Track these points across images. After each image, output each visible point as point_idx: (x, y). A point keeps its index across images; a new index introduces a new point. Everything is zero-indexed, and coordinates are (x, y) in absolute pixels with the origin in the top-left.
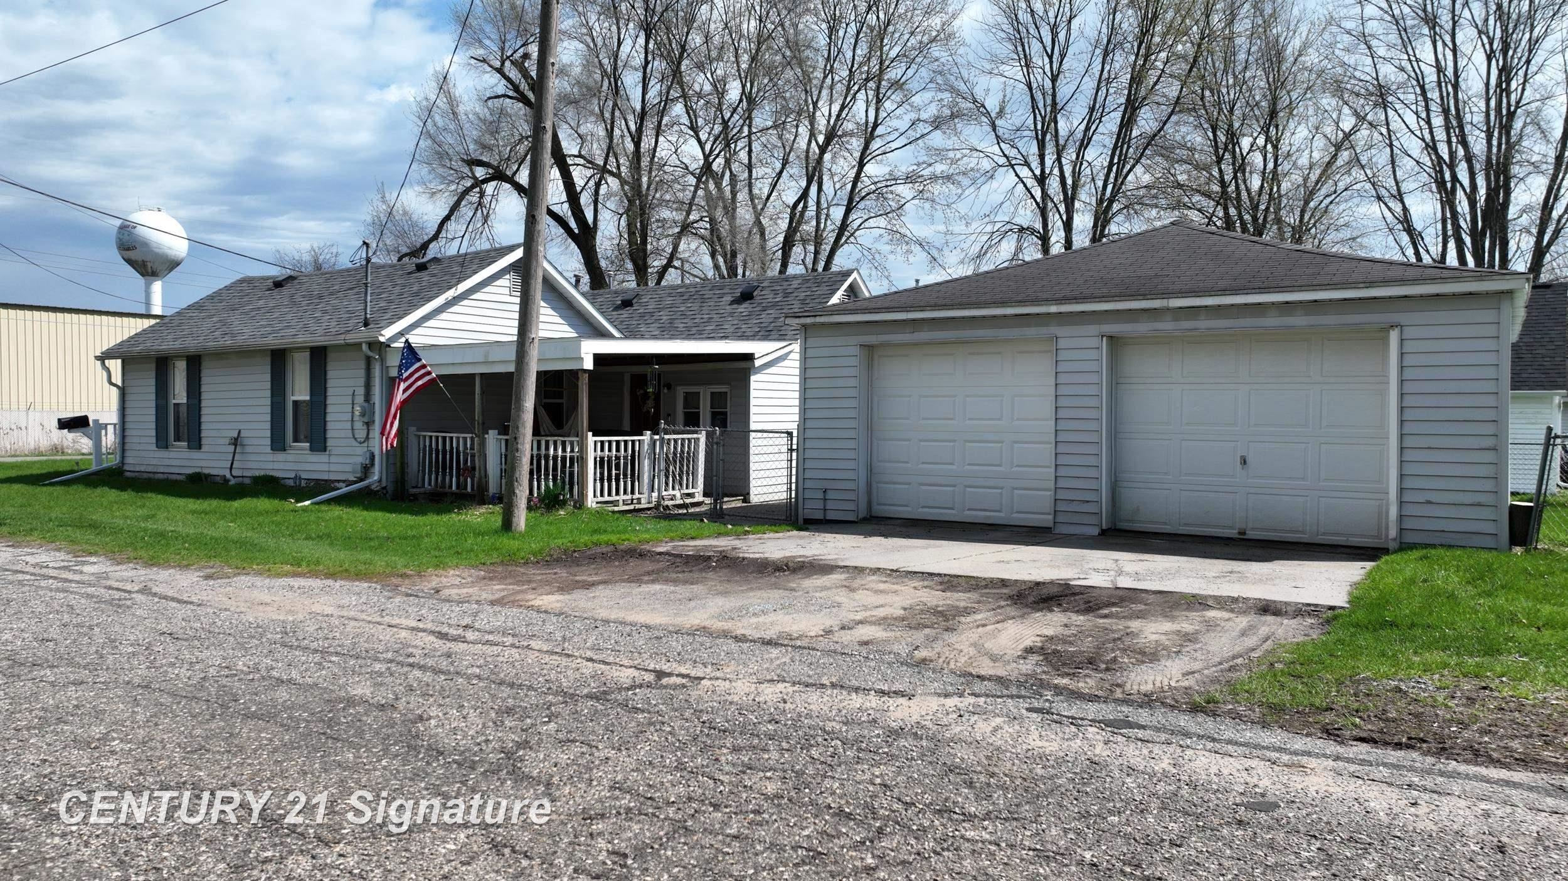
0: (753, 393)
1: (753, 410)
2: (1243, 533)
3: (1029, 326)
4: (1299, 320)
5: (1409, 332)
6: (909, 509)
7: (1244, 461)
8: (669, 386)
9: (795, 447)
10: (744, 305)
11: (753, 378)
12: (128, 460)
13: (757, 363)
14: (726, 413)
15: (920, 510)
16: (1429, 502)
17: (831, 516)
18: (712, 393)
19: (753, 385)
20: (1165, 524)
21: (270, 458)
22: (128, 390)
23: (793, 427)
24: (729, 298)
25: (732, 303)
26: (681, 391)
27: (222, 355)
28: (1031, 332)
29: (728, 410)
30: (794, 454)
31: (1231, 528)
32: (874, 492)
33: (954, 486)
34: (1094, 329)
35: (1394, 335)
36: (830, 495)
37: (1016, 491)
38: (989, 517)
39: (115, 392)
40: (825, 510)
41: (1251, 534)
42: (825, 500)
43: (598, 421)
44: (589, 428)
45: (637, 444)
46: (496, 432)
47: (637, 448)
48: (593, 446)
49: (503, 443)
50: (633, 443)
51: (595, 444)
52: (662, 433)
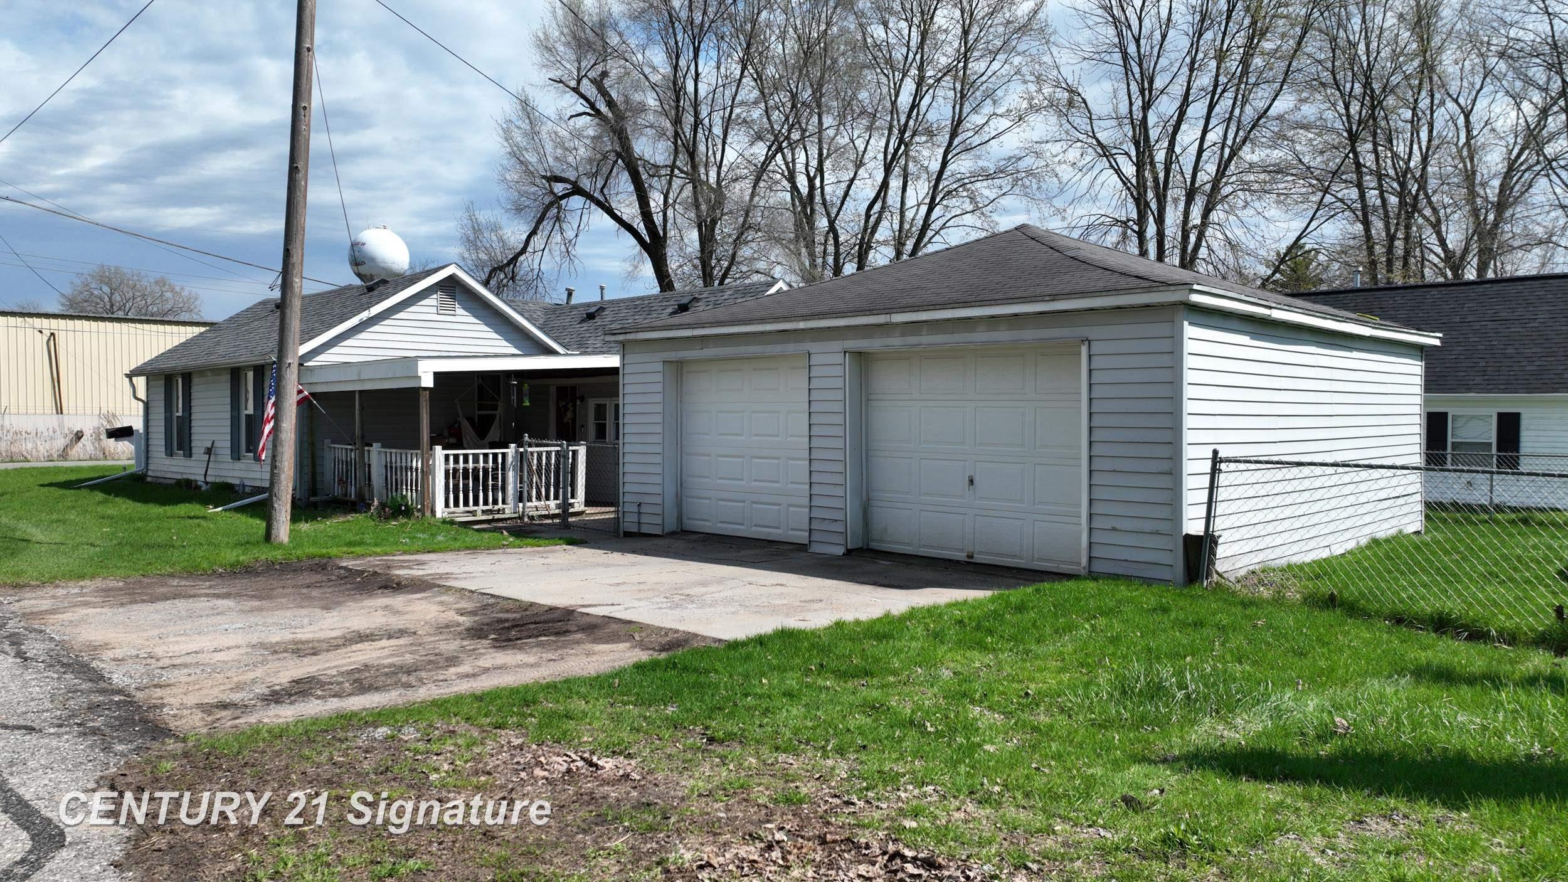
2: (971, 556)
3: (788, 342)
4: (1003, 335)
5: (1097, 348)
6: (708, 524)
7: (971, 482)
8: (582, 399)
12: (151, 467)
15: (719, 525)
16: (1114, 529)
17: (645, 529)
18: (615, 405)
20: (908, 544)
21: (230, 466)
22: (151, 404)
26: (592, 403)
27: (202, 371)
28: (790, 348)
31: (962, 550)
32: (684, 505)
33: (744, 502)
34: (838, 345)
35: (1084, 350)
36: (644, 509)
37: (791, 509)
38: (769, 534)
39: (141, 404)
40: (640, 523)
41: (979, 558)
42: (640, 513)
43: (451, 435)
44: (433, 442)
45: (500, 456)
46: (379, 444)
47: (500, 461)
48: (443, 459)
49: (383, 455)
50: (495, 456)
51: (447, 457)
52: (530, 446)
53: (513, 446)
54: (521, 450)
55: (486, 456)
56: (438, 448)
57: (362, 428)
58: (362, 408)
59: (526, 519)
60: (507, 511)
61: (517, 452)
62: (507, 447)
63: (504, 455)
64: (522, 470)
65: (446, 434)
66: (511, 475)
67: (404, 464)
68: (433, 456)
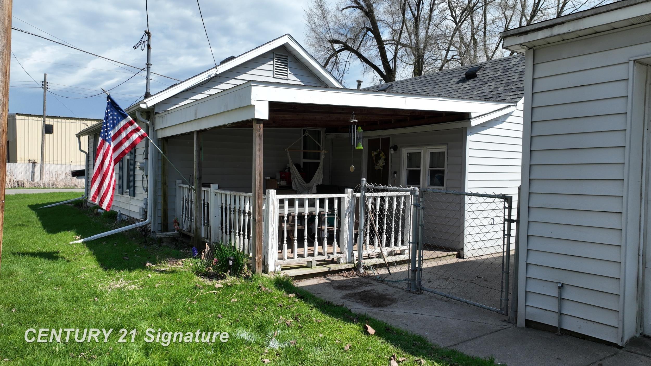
0: (469, 153)
1: (469, 169)
8: (395, 148)
9: (514, 217)
10: (468, 83)
11: (469, 138)
13: (474, 123)
14: (443, 172)
18: (432, 154)
19: (469, 145)
21: (119, 199)
22: (90, 155)
23: (513, 192)
24: (456, 80)
25: (458, 82)
26: (405, 152)
29: (445, 168)
30: (514, 225)
36: (568, 294)
40: (562, 315)
42: (561, 299)
43: (282, 178)
44: (267, 185)
45: (336, 202)
46: (216, 186)
47: (336, 206)
48: (277, 204)
49: (219, 196)
50: (331, 201)
51: (282, 201)
52: (368, 190)
53: (349, 190)
54: (358, 195)
55: (322, 201)
56: (272, 192)
57: (199, 168)
58: (200, 149)
59: (362, 271)
60: (342, 261)
61: (353, 197)
62: (343, 192)
63: (340, 199)
64: (358, 217)
65: (278, 177)
66: (346, 222)
67: (237, 208)
68: (266, 200)
